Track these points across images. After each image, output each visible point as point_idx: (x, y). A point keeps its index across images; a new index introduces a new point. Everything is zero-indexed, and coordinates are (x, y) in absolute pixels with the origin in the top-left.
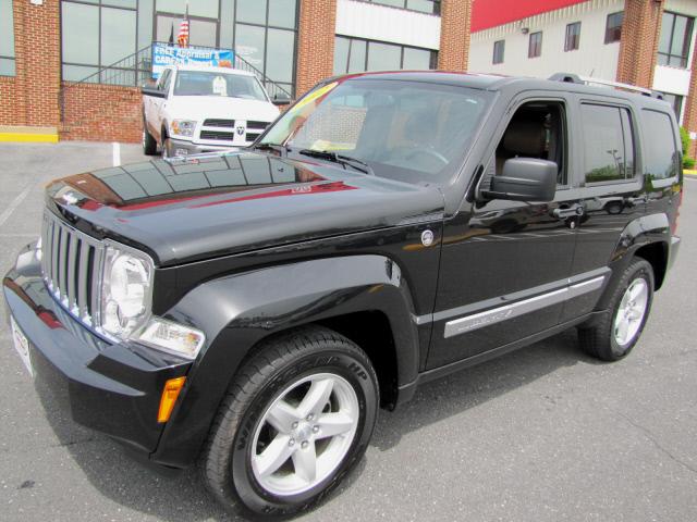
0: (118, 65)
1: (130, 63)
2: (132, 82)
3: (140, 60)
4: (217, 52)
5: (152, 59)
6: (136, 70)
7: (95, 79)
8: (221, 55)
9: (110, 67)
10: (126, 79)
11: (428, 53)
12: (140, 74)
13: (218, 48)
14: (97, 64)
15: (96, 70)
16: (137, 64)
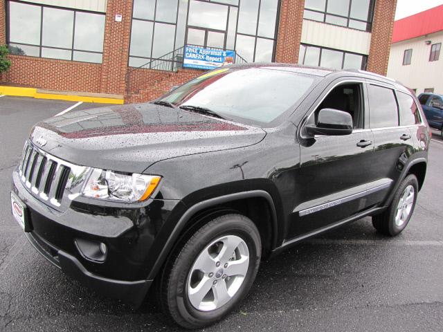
0: (163, 58)
1: (170, 57)
2: (170, 69)
3: (175, 55)
4: (225, 53)
5: (184, 55)
6: (173, 61)
7: (148, 67)
8: (228, 54)
9: (158, 59)
10: (167, 67)
11: (361, 57)
12: (175, 64)
13: (225, 49)
14: (150, 57)
15: (149, 61)
16: (173, 57)
